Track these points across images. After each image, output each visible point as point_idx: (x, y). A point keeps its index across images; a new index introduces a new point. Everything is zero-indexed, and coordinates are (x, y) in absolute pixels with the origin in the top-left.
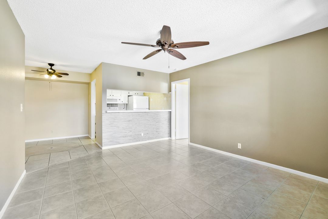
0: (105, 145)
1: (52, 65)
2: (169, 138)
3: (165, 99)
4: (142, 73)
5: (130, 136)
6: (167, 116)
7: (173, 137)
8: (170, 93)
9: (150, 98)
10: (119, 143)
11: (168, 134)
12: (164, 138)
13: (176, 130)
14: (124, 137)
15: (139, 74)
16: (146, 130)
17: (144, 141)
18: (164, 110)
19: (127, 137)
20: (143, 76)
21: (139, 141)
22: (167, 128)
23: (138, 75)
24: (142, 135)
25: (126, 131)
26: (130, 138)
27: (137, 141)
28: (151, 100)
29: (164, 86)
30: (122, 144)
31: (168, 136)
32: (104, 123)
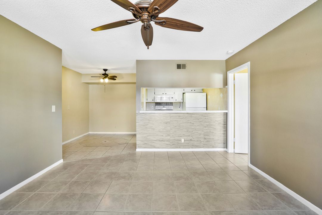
0: (139, 147)
1: (105, 70)
2: (225, 149)
3: (221, 95)
4: (183, 65)
5: (168, 140)
6: (221, 119)
7: (230, 150)
8: (226, 87)
9: (208, 94)
10: (155, 147)
11: (222, 144)
12: (216, 148)
13: (235, 140)
14: (160, 141)
15: (179, 67)
16: (189, 136)
17: (185, 148)
18: (220, 110)
19: (164, 141)
20: (185, 69)
21: (180, 148)
22: (222, 135)
23: (177, 69)
24: (183, 141)
25: (163, 135)
26: (167, 143)
27: (177, 147)
28: (209, 97)
29: (218, 78)
30: (158, 148)
31: (223, 146)
32: (138, 124)
